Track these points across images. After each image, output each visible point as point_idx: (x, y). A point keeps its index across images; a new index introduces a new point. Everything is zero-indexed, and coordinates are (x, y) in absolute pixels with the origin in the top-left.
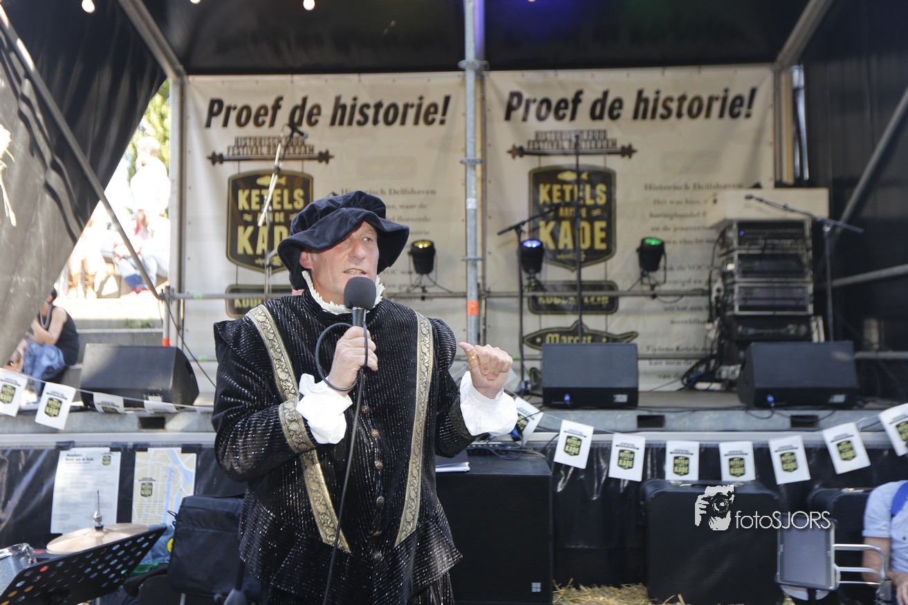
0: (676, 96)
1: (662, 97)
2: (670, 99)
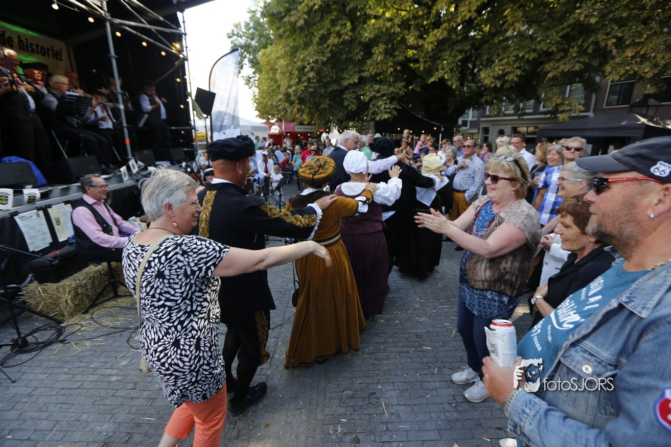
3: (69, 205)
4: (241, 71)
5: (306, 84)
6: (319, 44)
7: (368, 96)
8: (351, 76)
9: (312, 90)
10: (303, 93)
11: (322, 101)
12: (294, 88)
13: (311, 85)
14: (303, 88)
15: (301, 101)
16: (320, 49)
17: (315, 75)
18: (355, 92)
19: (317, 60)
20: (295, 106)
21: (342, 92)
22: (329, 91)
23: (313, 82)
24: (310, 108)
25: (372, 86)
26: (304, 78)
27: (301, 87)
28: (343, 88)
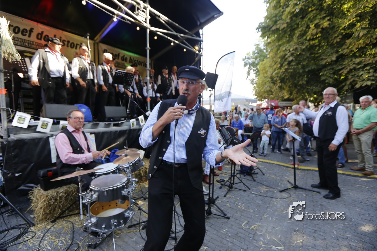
0: (136, 60)
1: (134, 59)
2: (135, 60)
3: (93, 135)
4: (249, 76)
5: (286, 67)
6: (298, 38)
7: (347, 69)
8: (329, 56)
9: (291, 70)
10: (283, 74)
11: (300, 79)
12: (276, 71)
13: (291, 67)
14: (284, 70)
15: (282, 80)
16: (300, 42)
17: (294, 59)
18: (333, 69)
19: (296, 48)
20: (277, 85)
21: (320, 70)
22: (307, 70)
23: (292, 65)
24: (289, 87)
25: (351, 60)
26: (286, 63)
27: (283, 70)
28: (320, 67)
